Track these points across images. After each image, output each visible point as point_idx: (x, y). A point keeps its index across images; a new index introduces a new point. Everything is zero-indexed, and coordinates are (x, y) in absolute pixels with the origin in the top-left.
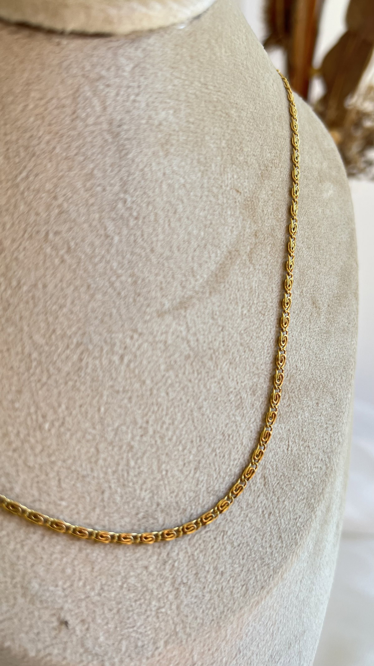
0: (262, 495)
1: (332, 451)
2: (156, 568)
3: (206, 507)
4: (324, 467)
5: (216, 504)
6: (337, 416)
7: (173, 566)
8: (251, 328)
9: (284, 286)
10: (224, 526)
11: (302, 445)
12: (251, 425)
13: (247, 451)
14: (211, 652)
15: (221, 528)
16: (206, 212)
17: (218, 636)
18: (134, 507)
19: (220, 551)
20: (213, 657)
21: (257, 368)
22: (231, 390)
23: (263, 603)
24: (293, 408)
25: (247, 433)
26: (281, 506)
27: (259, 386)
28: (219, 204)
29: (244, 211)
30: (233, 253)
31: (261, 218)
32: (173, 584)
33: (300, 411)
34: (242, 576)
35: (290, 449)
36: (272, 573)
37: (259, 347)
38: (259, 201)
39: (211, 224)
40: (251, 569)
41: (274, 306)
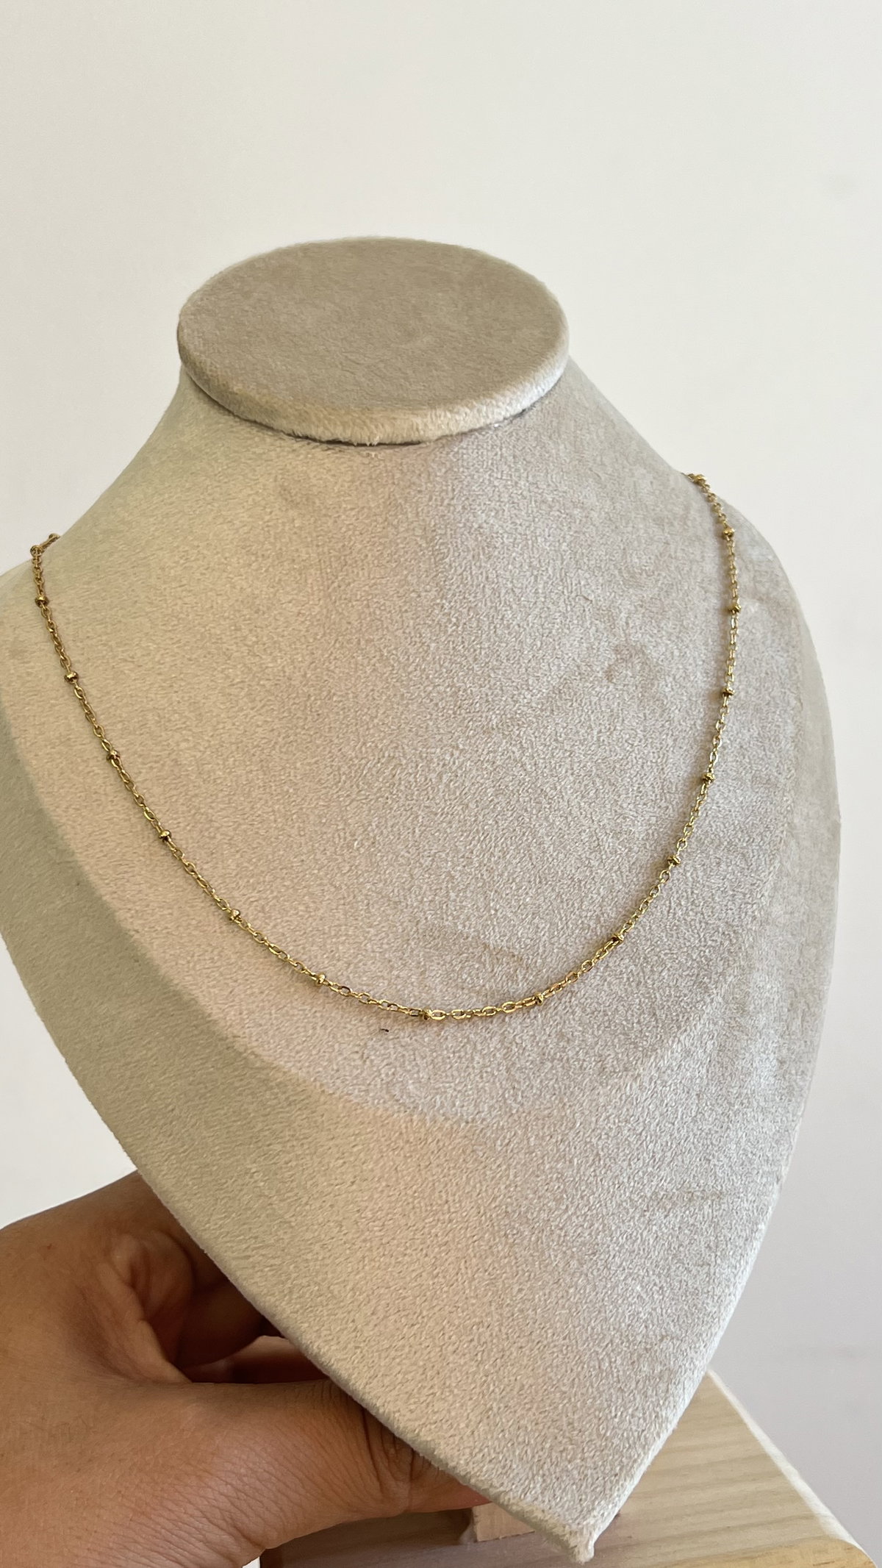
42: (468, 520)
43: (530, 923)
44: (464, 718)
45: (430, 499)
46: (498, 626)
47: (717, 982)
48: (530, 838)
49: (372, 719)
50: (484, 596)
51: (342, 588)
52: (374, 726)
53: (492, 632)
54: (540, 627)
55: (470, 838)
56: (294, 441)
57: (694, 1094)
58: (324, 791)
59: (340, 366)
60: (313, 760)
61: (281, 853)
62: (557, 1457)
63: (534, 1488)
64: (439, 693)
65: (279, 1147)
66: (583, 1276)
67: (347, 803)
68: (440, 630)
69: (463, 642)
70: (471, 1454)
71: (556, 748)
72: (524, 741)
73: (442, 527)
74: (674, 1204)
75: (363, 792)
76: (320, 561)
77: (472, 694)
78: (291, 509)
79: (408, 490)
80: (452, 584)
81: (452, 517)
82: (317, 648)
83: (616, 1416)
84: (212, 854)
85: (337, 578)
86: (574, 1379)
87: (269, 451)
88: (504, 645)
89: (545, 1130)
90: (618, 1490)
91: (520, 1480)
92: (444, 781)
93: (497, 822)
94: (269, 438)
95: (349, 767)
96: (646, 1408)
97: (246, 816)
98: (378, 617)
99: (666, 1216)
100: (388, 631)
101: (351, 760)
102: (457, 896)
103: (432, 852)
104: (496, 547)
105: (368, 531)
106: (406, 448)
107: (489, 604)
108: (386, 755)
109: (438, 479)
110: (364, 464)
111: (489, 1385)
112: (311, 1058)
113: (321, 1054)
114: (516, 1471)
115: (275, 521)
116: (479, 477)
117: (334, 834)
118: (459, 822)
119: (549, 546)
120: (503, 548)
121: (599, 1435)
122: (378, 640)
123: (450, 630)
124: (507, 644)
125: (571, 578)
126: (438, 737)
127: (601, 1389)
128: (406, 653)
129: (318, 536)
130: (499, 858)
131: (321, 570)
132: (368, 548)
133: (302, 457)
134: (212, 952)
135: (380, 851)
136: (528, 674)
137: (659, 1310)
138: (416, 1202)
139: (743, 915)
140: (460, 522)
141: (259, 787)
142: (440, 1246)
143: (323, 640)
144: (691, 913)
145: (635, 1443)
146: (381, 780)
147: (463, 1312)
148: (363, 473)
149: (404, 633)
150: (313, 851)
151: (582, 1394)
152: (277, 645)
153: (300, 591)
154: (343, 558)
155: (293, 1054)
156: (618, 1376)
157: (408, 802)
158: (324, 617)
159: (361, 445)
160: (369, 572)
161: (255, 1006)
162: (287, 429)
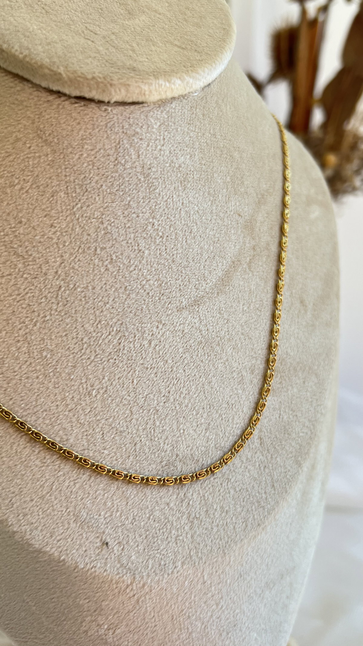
0: (258, 452)
1: (316, 420)
2: (175, 504)
3: (215, 459)
4: (309, 433)
5: (222, 457)
6: (320, 393)
7: (189, 504)
8: (250, 321)
9: (277, 289)
10: (229, 475)
11: (292, 414)
12: (250, 397)
13: (246, 418)
14: (218, 574)
15: (226, 476)
16: (215, 232)
17: (223, 561)
18: (158, 457)
19: (225, 494)
20: (220, 578)
21: (255, 353)
22: (234, 369)
23: (259, 537)
24: (284, 385)
25: (247, 403)
26: (273, 461)
27: (256, 367)
28: (224, 225)
29: (244, 230)
30: (236, 263)
31: (258, 235)
32: (188, 518)
33: (290, 388)
34: (242, 514)
35: (281, 417)
36: (266, 513)
37: (257, 336)
38: (256, 222)
39: (218, 240)
40: (250, 510)
41: (269, 304)
42: (172, 162)
43: (204, 436)
44: (165, 302)
45: (148, 146)
46: (188, 237)
47: (304, 459)
48: (204, 379)
49: (106, 304)
50: (180, 216)
51: (84, 208)
52: (106, 309)
53: (184, 242)
54: (212, 237)
55: (168, 383)
56: (49, 94)
59: (83, 35)
60: (64, 334)
61: (42, 400)
64: (150, 285)
67: (88, 364)
68: (151, 241)
69: (166, 249)
71: (220, 318)
72: (201, 315)
73: (155, 166)
75: (99, 356)
76: (67, 187)
77: (170, 285)
78: (46, 145)
79: (133, 138)
80: (160, 208)
81: (162, 159)
82: (65, 252)
85: (80, 201)
87: (29, 99)
88: (191, 250)
89: (214, 569)
92: (153, 345)
93: (184, 371)
94: (28, 89)
95: (89, 338)
97: (16, 374)
98: (110, 231)
100: (116, 241)
101: (90, 333)
102: (160, 423)
103: (145, 394)
105: (103, 167)
106: (134, 106)
107: (183, 222)
108: (115, 329)
109: (154, 130)
110: (102, 116)
112: (68, 545)
113: (74, 540)
115: (33, 155)
117: (79, 385)
118: (162, 372)
119: (220, 179)
122: (110, 248)
123: (158, 241)
124: (193, 249)
126: (149, 316)
128: (129, 257)
129: (66, 168)
130: (186, 394)
131: (68, 194)
132: (103, 180)
133: (55, 106)
135: (110, 396)
136: (205, 270)
139: (317, 413)
140: (167, 163)
141: (25, 353)
143: (69, 247)
146: (111, 347)
148: (102, 124)
149: (127, 243)
150: (64, 399)
152: (36, 249)
153: (52, 210)
154: (85, 186)
155: (55, 542)
157: (129, 362)
158: (70, 229)
159: (100, 102)
160: (103, 198)
161: (27, 509)
162: (44, 84)
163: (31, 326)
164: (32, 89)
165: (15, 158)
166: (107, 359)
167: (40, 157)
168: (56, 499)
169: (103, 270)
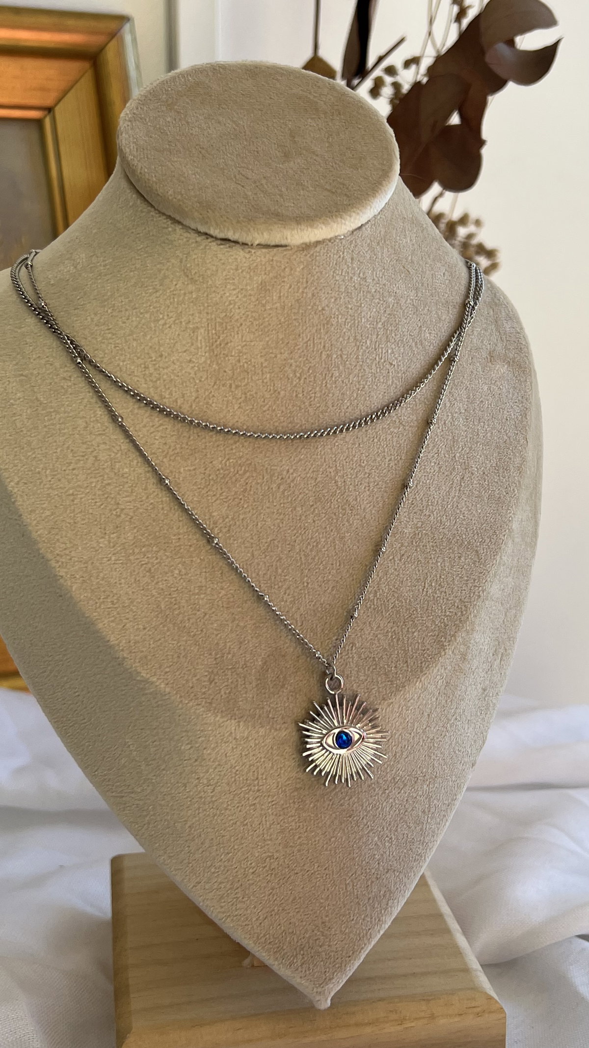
42: (315, 304)
43: (330, 593)
45: (290, 287)
47: (449, 641)
48: (336, 533)
50: (321, 359)
51: (222, 346)
53: (324, 385)
55: (295, 531)
56: (197, 235)
57: (426, 714)
58: (198, 491)
59: (234, 179)
61: (165, 531)
62: (313, 943)
63: (296, 962)
65: (148, 732)
66: (341, 831)
69: (303, 392)
70: (258, 937)
71: (360, 471)
72: (338, 465)
74: (405, 785)
75: (224, 494)
76: (208, 324)
78: (191, 283)
79: (275, 280)
80: (299, 349)
81: (304, 301)
83: (353, 920)
84: (117, 527)
85: (219, 338)
86: (328, 896)
87: (179, 239)
88: (331, 395)
90: (350, 967)
91: (288, 956)
92: (282, 488)
93: (314, 521)
94: (179, 230)
95: (217, 475)
96: (373, 915)
97: (142, 503)
98: (246, 369)
99: (399, 793)
100: (252, 380)
101: (218, 470)
102: (283, 572)
103: (269, 540)
104: (332, 325)
105: (244, 306)
106: (277, 249)
107: (324, 365)
108: (243, 468)
109: (297, 273)
110: (246, 258)
111: (274, 895)
112: (175, 677)
113: (182, 675)
114: (285, 951)
115: (178, 292)
116: (326, 273)
118: (289, 519)
119: (369, 324)
120: (337, 325)
121: (341, 931)
122: (244, 386)
123: (295, 383)
124: (333, 395)
125: (382, 348)
127: (346, 902)
128: (263, 397)
129: (208, 306)
130: (313, 546)
131: (208, 330)
132: (243, 319)
133: (202, 247)
134: (113, 596)
137: (388, 853)
138: (237, 777)
139: (472, 594)
140: (309, 305)
142: (251, 806)
143: (205, 382)
144: (438, 592)
145: (363, 937)
146: (238, 486)
147: (261, 848)
148: (245, 265)
149: (263, 382)
151: (333, 905)
153: (192, 345)
154: (225, 324)
155: (163, 674)
156: (357, 894)
157: (254, 503)
158: (207, 365)
159: (244, 244)
160: (242, 336)
161: (139, 637)
162: (193, 226)
163: (161, 457)
164: (182, 230)
165: (161, 294)
166: (232, 498)
167: (185, 294)
168: (168, 630)
169: (236, 408)
